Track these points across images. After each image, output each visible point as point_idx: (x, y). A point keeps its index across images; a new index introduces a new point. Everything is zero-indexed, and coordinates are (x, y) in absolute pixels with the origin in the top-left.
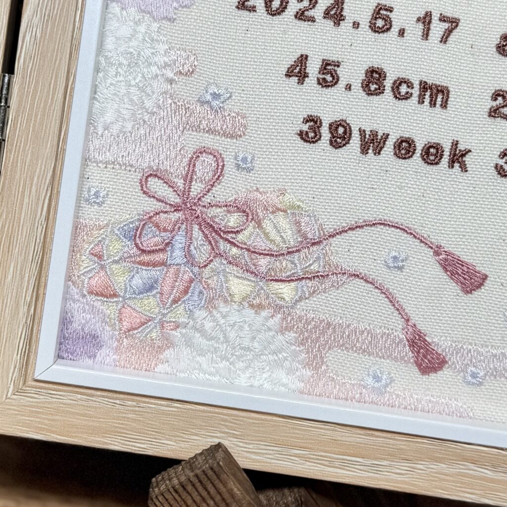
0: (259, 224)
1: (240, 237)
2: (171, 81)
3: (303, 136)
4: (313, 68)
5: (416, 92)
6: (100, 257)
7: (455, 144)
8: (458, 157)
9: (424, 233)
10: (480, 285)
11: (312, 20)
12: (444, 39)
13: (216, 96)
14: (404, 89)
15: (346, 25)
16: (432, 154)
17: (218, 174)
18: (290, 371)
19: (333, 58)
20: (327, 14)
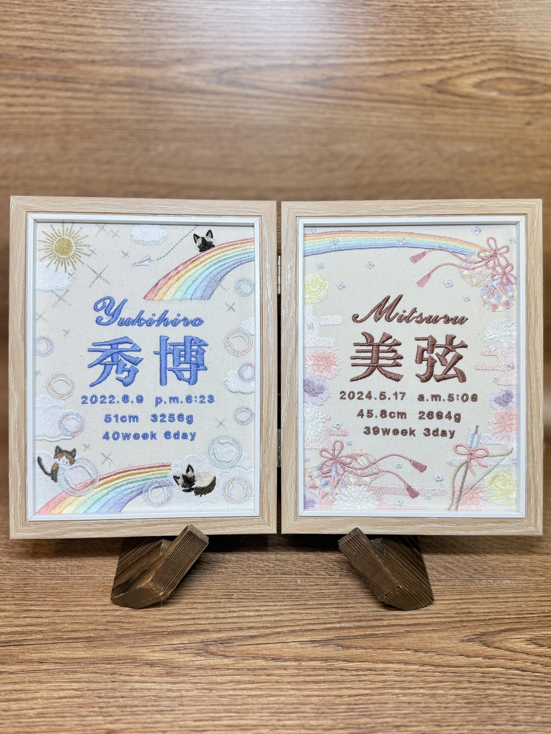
0: (357, 461)
1: (351, 465)
2: (324, 423)
3: (365, 433)
4: (365, 413)
5: (396, 415)
6: (311, 477)
7: (410, 429)
8: (412, 432)
9: (406, 456)
10: (425, 469)
11: (362, 399)
12: (402, 399)
13: (338, 425)
14: (392, 415)
15: (373, 399)
16: (404, 432)
17: (342, 448)
18: (373, 503)
19: (370, 409)
20: (367, 397)
